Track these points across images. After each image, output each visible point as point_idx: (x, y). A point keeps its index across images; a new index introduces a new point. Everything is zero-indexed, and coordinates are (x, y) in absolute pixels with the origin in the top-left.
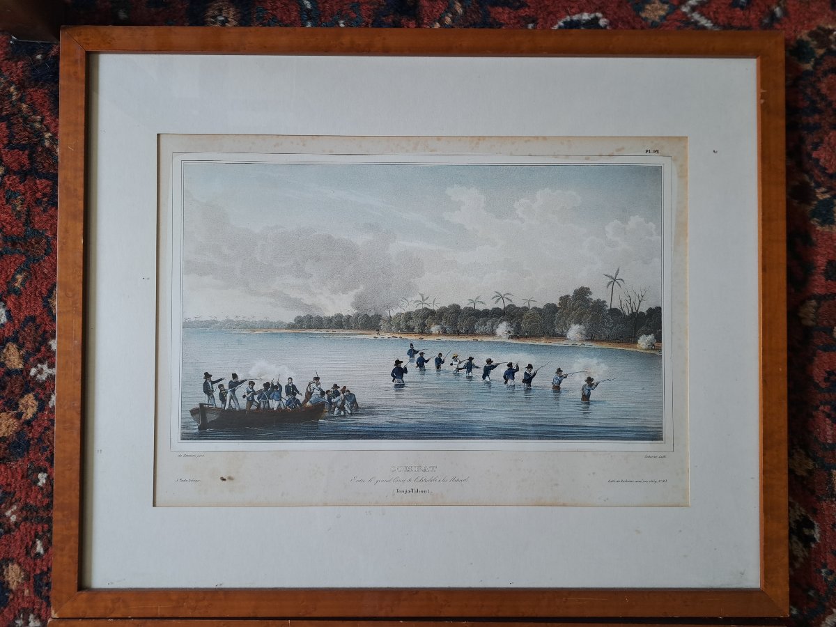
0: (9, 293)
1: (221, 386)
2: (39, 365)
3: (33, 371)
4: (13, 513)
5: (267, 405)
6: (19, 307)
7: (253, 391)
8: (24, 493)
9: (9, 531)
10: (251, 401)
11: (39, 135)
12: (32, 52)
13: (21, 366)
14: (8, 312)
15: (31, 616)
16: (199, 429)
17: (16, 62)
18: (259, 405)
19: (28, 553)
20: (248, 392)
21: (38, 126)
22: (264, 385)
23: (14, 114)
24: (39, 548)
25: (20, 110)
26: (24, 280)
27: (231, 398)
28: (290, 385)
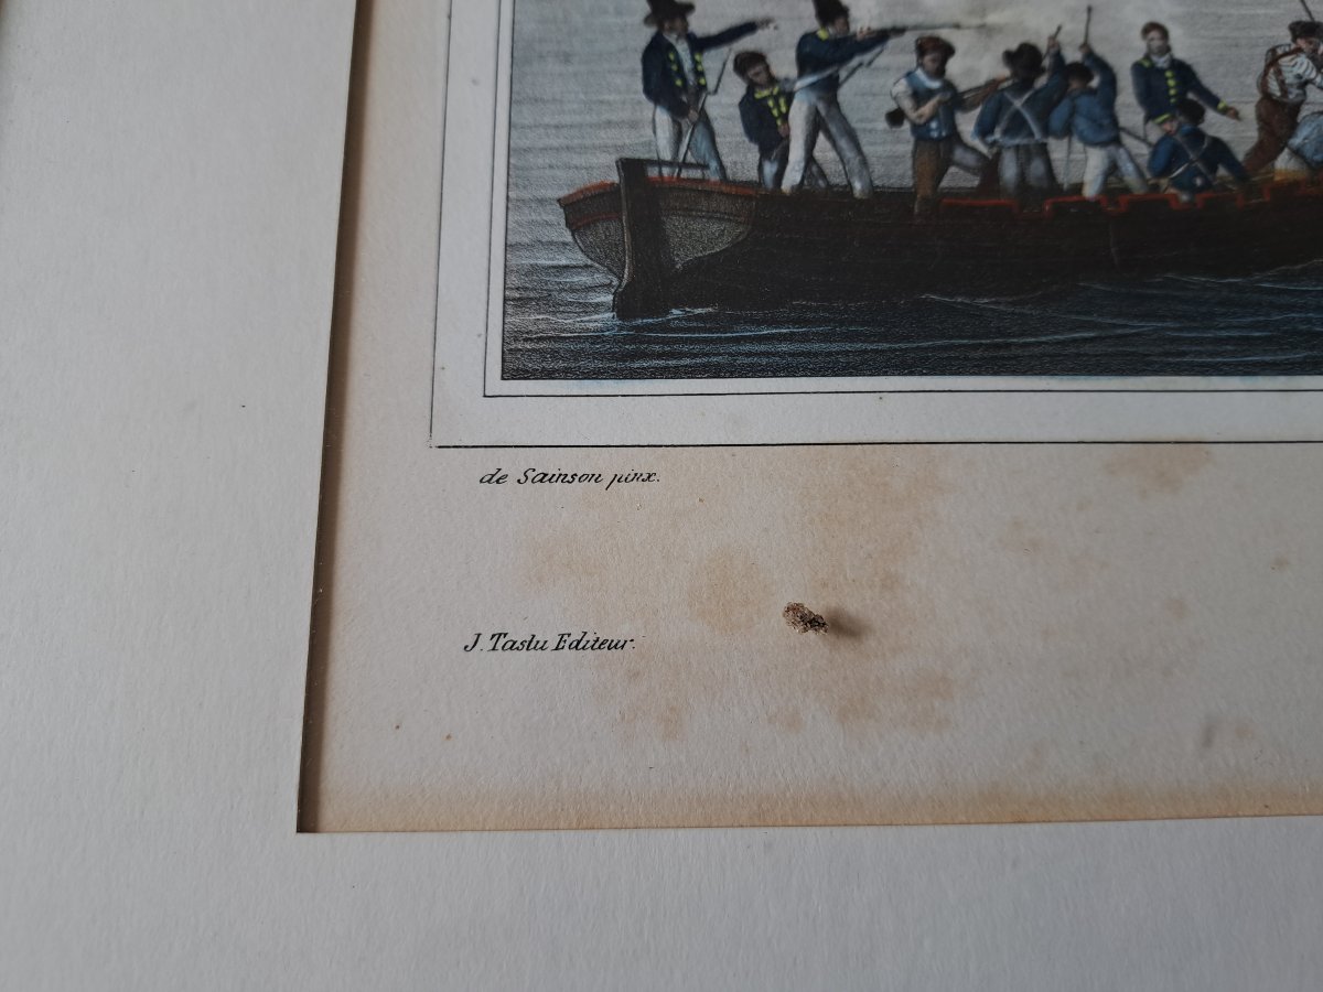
1: (749, 63)
5: (1037, 167)
7: (949, 86)
10: (937, 147)
16: (623, 307)
18: (990, 168)
20: (919, 96)
22: (1010, 57)
27: (816, 125)
28: (1162, 62)
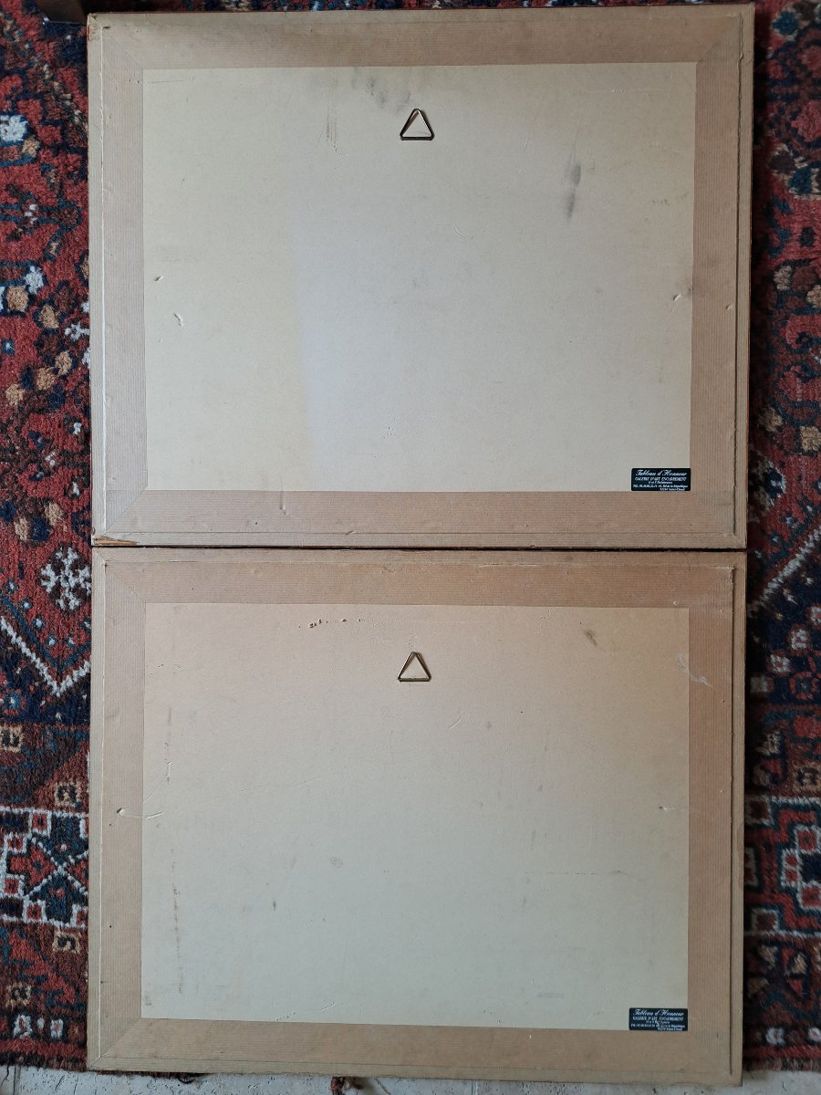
0: (45, 260)
2: (73, 325)
3: (67, 331)
4: (52, 458)
6: (53, 272)
8: (61, 441)
9: (48, 474)
11: (69, 111)
12: (62, 33)
13: (57, 326)
14: (45, 277)
15: (70, 549)
17: (48, 43)
19: (65, 494)
21: (68, 103)
23: (47, 92)
24: (76, 490)
25: (52, 88)
26: (58, 248)
